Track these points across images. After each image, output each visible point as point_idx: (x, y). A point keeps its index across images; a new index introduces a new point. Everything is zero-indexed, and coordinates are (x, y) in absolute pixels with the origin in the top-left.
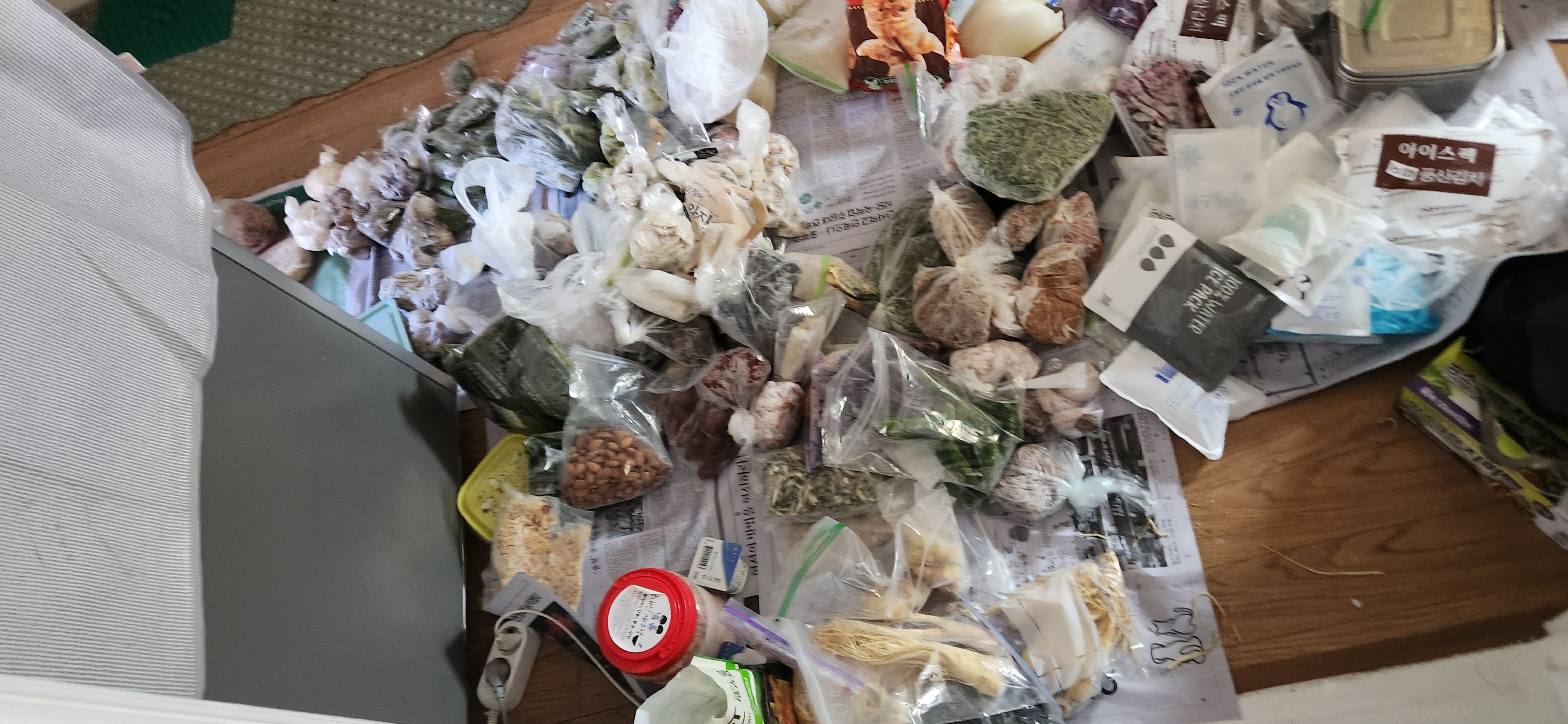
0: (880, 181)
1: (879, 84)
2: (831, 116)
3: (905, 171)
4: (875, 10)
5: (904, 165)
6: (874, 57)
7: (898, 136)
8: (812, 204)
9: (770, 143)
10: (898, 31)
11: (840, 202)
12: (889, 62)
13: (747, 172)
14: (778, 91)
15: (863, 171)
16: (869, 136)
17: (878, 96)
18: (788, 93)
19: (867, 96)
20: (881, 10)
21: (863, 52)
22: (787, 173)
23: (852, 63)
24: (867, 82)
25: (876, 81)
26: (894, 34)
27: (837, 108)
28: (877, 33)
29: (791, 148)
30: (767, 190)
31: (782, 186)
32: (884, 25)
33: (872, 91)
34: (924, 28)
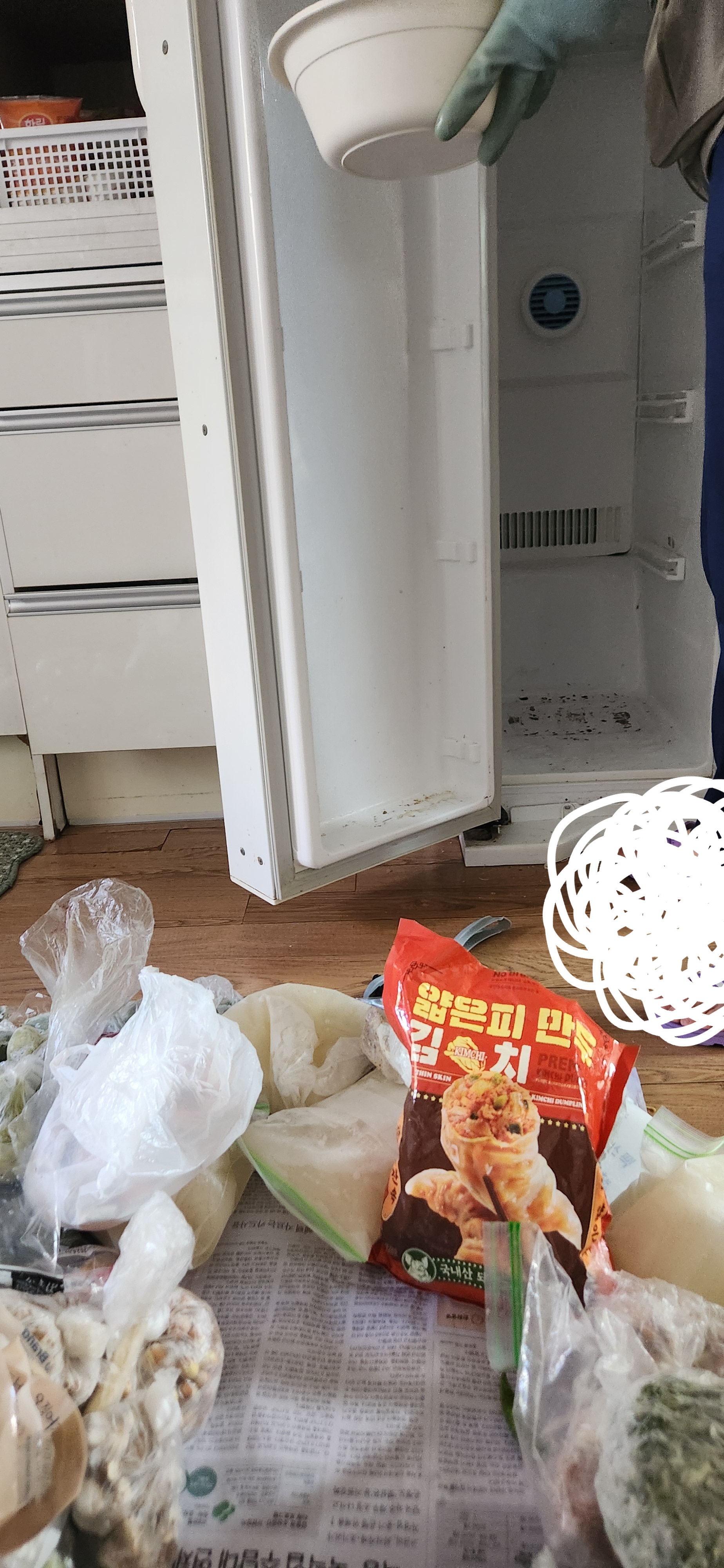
0: (386, 1502)
1: (430, 1270)
2: (318, 1305)
3: (447, 1496)
4: (464, 1112)
5: (447, 1480)
6: (435, 1206)
7: (447, 1399)
8: (211, 1501)
9: (174, 1310)
10: (496, 1169)
11: (277, 1521)
12: (464, 1228)
13: (96, 1353)
14: (234, 1224)
15: (349, 1457)
16: (383, 1376)
17: (420, 1298)
18: (250, 1234)
19: (399, 1291)
20: (473, 1117)
21: (417, 1188)
22: (184, 1399)
23: (390, 1209)
24: (408, 1258)
25: (425, 1261)
26: (488, 1171)
27: (334, 1294)
28: (456, 1160)
29: (214, 1340)
30: (120, 1420)
31: (158, 1423)
32: (472, 1145)
33: (412, 1283)
34: (550, 1178)
